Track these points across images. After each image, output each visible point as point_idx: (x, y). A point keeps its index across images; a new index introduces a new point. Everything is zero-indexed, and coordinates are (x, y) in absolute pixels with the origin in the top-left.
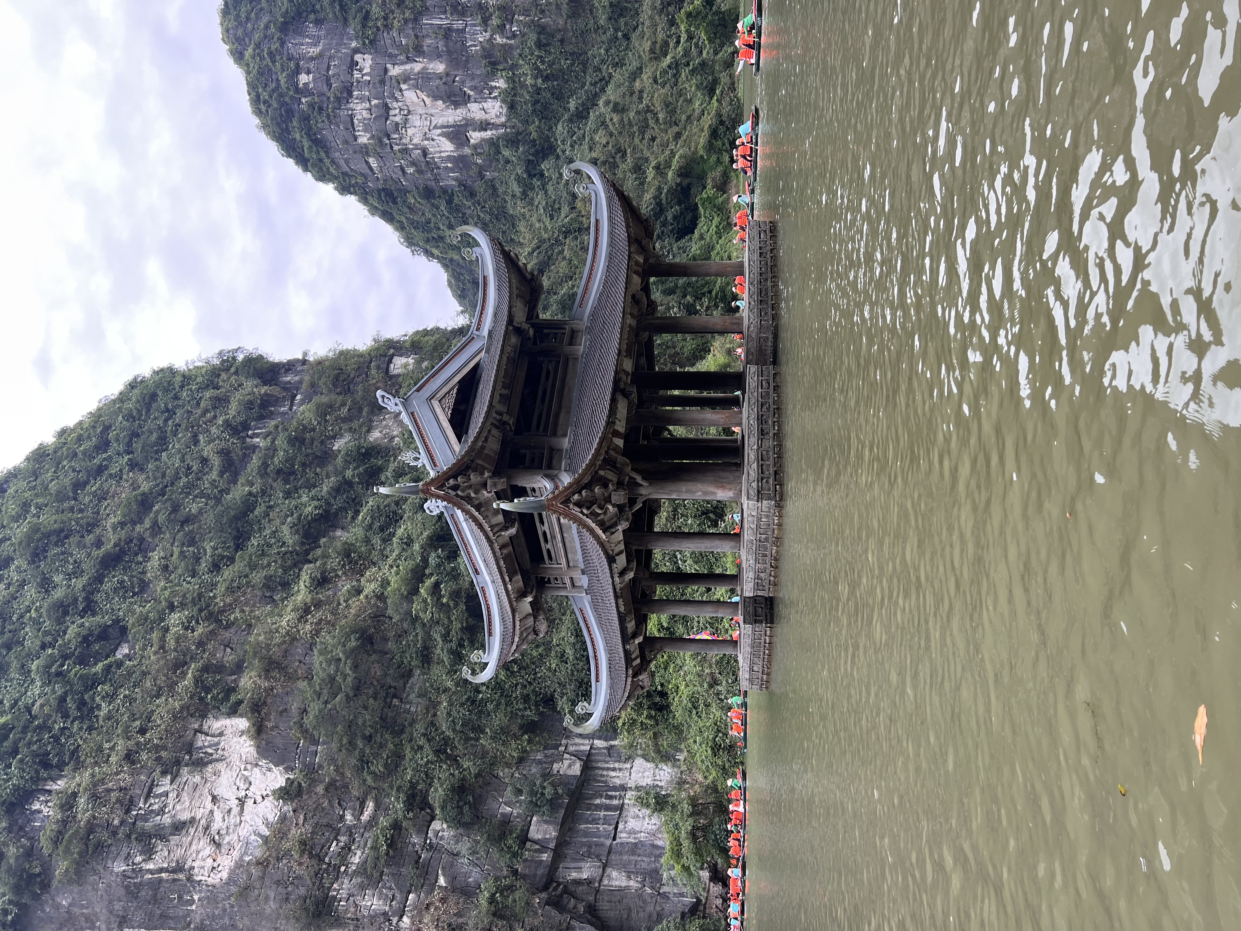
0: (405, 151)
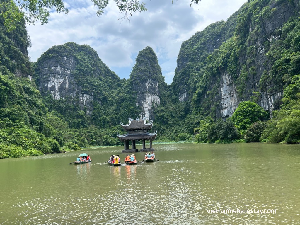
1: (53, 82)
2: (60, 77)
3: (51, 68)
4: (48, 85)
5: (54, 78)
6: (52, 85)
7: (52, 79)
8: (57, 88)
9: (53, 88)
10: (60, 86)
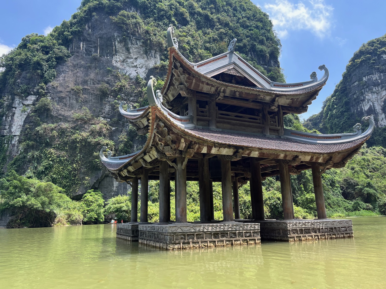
0: (362, 94)
1: (368, 100)
2: (380, 90)
3: (363, 80)
4: (363, 107)
5: (370, 95)
6: (369, 106)
7: (367, 97)
8: (378, 108)
9: (371, 111)
10: (383, 103)
